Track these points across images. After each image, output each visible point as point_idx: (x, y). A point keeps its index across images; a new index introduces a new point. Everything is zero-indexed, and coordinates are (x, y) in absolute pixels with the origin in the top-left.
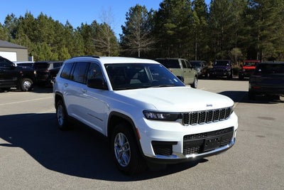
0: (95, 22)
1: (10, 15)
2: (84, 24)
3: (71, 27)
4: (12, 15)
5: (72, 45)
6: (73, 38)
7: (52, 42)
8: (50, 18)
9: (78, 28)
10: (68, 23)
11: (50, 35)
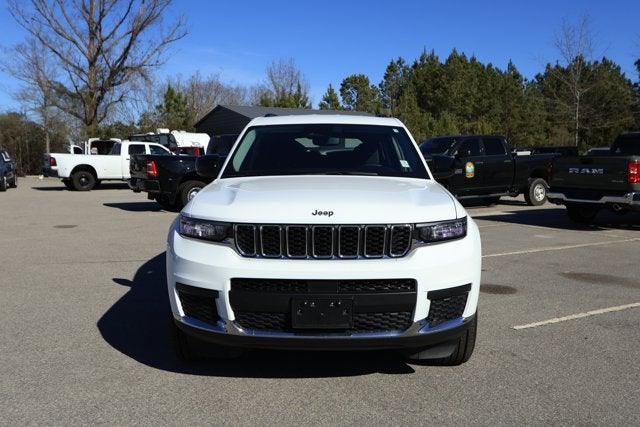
0: (579, 59)
1: (395, 62)
2: (553, 66)
3: (517, 76)
4: (399, 62)
5: (517, 116)
6: (520, 100)
7: (470, 110)
8: (473, 59)
9: (537, 77)
10: (511, 67)
11: (467, 95)
